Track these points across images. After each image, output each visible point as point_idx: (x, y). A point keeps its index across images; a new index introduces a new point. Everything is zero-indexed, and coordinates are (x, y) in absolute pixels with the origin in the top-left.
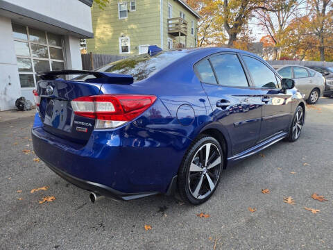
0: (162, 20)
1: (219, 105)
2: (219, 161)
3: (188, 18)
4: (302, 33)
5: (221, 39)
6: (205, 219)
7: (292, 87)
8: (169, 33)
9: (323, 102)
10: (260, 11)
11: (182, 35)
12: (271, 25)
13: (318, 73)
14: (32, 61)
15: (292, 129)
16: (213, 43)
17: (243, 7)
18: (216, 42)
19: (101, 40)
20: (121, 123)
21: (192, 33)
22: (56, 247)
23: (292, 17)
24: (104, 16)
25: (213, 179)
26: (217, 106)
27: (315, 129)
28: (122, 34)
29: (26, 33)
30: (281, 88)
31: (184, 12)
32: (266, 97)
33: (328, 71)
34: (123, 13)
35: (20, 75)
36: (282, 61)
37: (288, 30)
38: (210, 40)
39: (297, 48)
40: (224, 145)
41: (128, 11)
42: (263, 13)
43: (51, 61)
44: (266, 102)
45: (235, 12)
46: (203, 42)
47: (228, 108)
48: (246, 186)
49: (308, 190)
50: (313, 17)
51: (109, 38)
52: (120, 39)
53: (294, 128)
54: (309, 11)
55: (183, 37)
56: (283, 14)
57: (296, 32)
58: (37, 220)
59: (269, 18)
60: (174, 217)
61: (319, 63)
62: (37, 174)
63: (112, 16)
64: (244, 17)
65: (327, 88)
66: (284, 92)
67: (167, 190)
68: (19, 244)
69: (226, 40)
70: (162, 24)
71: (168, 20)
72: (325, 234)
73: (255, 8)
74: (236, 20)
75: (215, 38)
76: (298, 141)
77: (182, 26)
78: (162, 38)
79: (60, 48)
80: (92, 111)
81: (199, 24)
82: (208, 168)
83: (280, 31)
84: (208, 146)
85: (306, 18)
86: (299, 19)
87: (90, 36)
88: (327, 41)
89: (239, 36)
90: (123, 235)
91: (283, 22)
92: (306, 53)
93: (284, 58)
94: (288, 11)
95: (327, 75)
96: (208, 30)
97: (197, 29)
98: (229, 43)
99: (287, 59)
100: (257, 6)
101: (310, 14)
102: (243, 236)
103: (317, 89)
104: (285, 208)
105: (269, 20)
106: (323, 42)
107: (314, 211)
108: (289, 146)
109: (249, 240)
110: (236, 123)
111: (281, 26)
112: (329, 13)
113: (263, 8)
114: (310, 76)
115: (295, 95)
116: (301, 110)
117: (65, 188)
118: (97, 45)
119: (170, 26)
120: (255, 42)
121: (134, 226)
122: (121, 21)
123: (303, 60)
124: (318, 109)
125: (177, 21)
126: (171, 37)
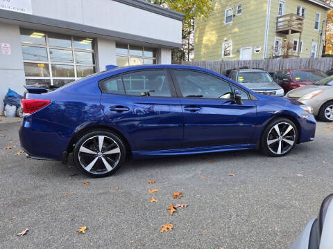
0: (268, 19)
8: (277, 32)
11: (293, 32)
21: (316, 28)
24: (212, 23)
26: (111, 110)
28: (225, 39)
29: (127, 48)
32: (194, 106)
34: (229, 18)
41: (234, 16)
44: (193, 111)
47: (125, 112)
51: (213, 43)
52: (223, 44)
55: (296, 35)
63: (219, 22)
70: (268, 24)
71: (278, 18)
77: (296, 23)
78: (266, 38)
82: (104, 154)
118: (203, 51)
119: (279, 24)
122: (226, 26)
125: (288, 18)
126: (280, 36)
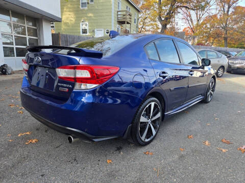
0: (113, 11)
1: (161, 75)
2: (159, 115)
3: (132, 11)
4: (212, 27)
5: (155, 28)
6: (150, 156)
7: (209, 65)
8: (118, 22)
9: (226, 76)
10: (183, 9)
11: (128, 23)
12: (191, 19)
13: (224, 56)
14: (14, 37)
15: (207, 94)
16: (149, 31)
17: (172, 6)
18: (152, 30)
19: (66, 24)
20: (94, 86)
21: (135, 22)
22: (42, 176)
23: (206, 15)
24: (69, 6)
25: (155, 128)
26: (160, 76)
27: (222, 94)
28: (82, 20)
29: (10, 16)
30: (201, 65)
31: (129, 6)
32: (191, 71)
33: (230, 54)
34: (84, 4)
35: (4, 47)
36: (198, 46)
37: (203, 24)
38: (147, 28)
39: (208, 37)
40: (163, 104)
41: (88, 3)
42: (185, 11)
43: (28, 37)
44: (192, 75)
45: (166, 9)
46: (142, 30)
47: (166, 78)
48: (176, 133)
49: (219, 136)
50: (221, 16)
51: (72, 22)
52: (81, 24)
53: (208, 93)
54: (218, 11)
55: (128, 25)
56: (199, 12)
57: (209, 26)
58: (26, 156)
59: (190, 14)
60: (128, 154)
61: (223, 49)
62: (22, 122)
63: (76, 6)
64: (172, 13)
65: (229, 66)
66: (203, 68)
67: (124, 135)
68: (13, 174)
69: (159, 28)
70: (113, 14)
71: (118, 12)
72: (232, 166)
73: (181, 6)
74: (167, 15)
75: (150, 27)
76: (210, 103)
77: (128, 17)
78: (113, 24)
79: (35, 28)
80: (73, 76)
81: (140, 16)
82: (152, 120)
83: (197, 24)
84: (153, 104)
85: (215, 16)
86: (211, 17)
87: (59, 20)
88: (229, 33)
89: (168, 26)
90: (92, 167)
91: (200, 18)
92: (215, 41)
93: (199, 44)
94: (204, 10)
95: (229, 57)
96: (146, 21)
97: (138, 19)
98: (161, 31)
99: (202, 44)
100: (182, 5)
101: (218, 13)
102: (177, 167)
103: (223, 67)
104: (204, 148)
105: (190, 16)
106: (226, 34)
107: (224, 150)
108: (205, 106)
109: (181, 170)
110: (172, 89)
111: (198, 20)
112: (231, 14)
113: (186, 7)
114: (218, 57)
115: (210, 70)
116: (213, 81)
117: (44, 133)
118: (63, 27)
119: (119, 16)
120: (180, 31)
121: (99, 161)
122: (82, 10)
123: (213, 46)
124: (223, 81)
125: (125, 13)
126: (120, 24)
